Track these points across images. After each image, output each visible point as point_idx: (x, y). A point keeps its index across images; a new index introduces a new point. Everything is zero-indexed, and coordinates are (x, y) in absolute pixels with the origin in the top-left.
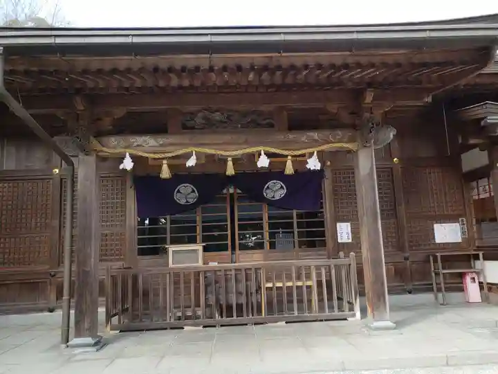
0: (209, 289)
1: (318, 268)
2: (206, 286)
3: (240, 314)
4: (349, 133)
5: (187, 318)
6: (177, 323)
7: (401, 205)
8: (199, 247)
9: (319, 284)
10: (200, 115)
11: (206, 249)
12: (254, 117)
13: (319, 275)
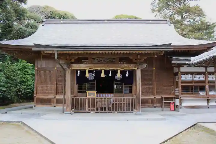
0: (97, 103)
1: (127, 99)
2: (96, 102)
3: (105, 110)
4: (135, 65)
5: (92, 110)
6: (89, 111)
7: (155, 82)
8: (95, 92)
9: (127, 103)
10: (96, 59)
11: (97, 93)
12: (110, 59)
13: (127, 101)
